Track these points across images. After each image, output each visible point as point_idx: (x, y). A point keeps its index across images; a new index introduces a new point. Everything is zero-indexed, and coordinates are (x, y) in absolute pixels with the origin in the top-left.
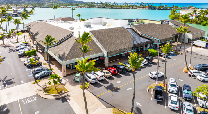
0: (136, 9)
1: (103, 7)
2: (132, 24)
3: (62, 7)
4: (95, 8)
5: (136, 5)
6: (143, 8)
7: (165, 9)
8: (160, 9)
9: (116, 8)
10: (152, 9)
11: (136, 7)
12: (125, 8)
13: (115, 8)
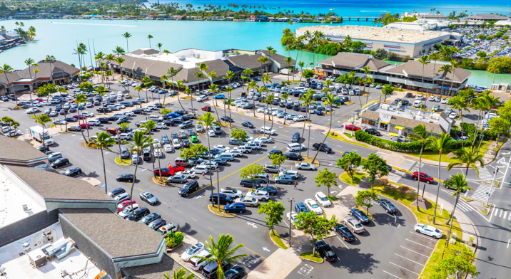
0: (232, 20)
1: (166, 17)
2: (227, 56)
3: (68, 18)
4: (147, 18)
5: (231, 11)
6: (245, 18)
7: (286, 21)
8: (277, 21)
9: (193, 19)
10: (262, 21)
11: (232, 16)
12: (210, 20)
13: (189, 19)
